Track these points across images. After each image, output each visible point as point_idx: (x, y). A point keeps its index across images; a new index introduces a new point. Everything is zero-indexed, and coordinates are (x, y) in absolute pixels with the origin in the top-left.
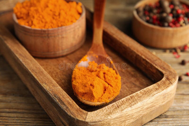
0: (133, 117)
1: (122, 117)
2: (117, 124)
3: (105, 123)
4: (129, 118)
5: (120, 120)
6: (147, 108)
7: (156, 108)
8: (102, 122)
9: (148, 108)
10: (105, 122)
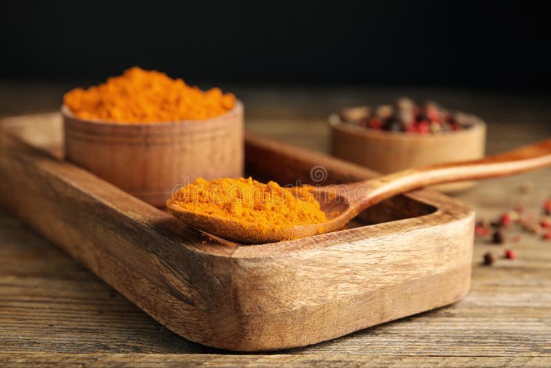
0: (358, 277)
1: (326, 264)
2: (314, 284)
3: (282, 267)
4: (347, 277)
5: (321, 272)
6: (396, 266)
7: (417, 274)
8: (275, 264)
9: (398, 266)
10: (282, 265)
